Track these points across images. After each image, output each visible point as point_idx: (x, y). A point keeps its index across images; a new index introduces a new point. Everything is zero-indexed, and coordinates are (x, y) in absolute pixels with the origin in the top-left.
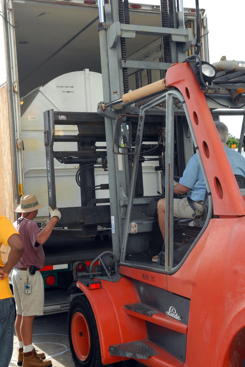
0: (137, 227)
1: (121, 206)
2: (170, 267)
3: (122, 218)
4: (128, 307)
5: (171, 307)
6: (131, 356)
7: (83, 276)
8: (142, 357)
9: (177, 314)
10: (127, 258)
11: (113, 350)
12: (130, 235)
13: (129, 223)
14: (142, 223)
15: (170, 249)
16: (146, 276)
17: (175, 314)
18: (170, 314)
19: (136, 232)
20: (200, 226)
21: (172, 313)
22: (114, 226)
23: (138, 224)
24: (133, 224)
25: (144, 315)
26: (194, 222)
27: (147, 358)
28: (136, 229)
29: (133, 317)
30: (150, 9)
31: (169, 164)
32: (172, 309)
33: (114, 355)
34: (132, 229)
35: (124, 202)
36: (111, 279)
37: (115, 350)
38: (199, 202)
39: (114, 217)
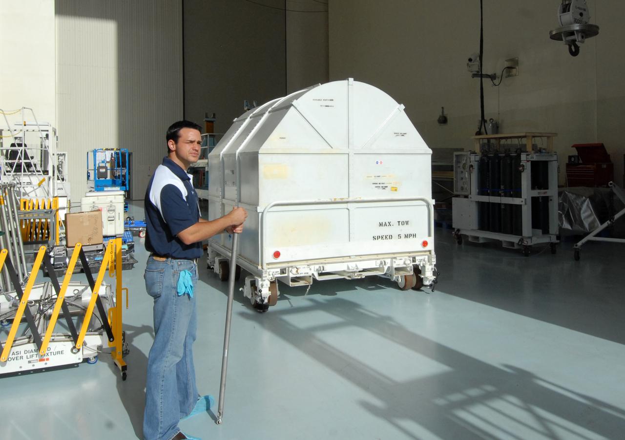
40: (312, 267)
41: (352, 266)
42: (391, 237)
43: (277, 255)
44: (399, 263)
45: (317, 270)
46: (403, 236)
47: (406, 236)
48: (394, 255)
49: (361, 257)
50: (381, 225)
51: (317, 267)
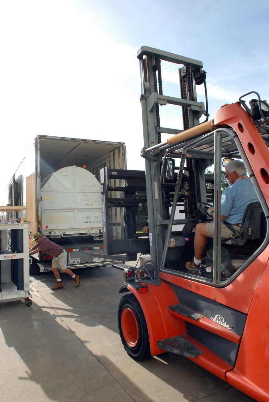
0: (175, 242)
1: (157, 225)
2: (218, 281)
3: (158, 234)
4: (172, 309)
5: (218, 315)
6: (178, 353)
7: (132, 280)
8: (189, 355)
9: (226, 323)
10: (166, 266)
11: (161, 345)
12: (169, 248)
13: (169, 239)
14: (178, 239)
15: (218, 265)
16: (188, 284)
17: (222, 322)
18: (216, 320)
19: (174, 246)
20: (238, 244)
21: (219, 320)
22: (152, 241)
23: (176, 240)
24: (172, 240)
25: (189, 318)
26: (231, 241)
27: (195, 358)
28: (174, 244)
29: (175, 317)
30: (100, 142)
31: (217, 191)
32: (219, 318)
33: (161, 349)
34: (171, 243)
35: (160, 222)
36: (154, 282)
37: (162, 346)
38: (237, 225)
39: (152, 233)
40: (60, 232)
41: (76, 232)
42: (91, 222)
43: (47, 227)
44: (94, 231)
45: (63, 233)
46: (95, 222)
47: (97, 222)
48: (92, 229)
49: (79, 229)
50: (87, 218)
51: (62, 232)
